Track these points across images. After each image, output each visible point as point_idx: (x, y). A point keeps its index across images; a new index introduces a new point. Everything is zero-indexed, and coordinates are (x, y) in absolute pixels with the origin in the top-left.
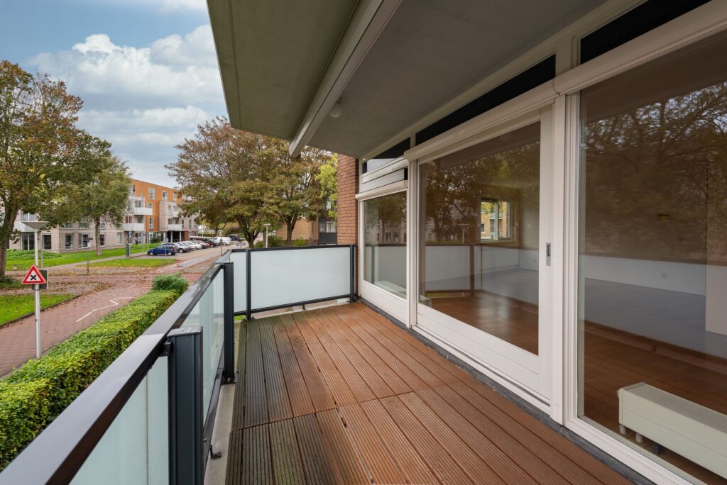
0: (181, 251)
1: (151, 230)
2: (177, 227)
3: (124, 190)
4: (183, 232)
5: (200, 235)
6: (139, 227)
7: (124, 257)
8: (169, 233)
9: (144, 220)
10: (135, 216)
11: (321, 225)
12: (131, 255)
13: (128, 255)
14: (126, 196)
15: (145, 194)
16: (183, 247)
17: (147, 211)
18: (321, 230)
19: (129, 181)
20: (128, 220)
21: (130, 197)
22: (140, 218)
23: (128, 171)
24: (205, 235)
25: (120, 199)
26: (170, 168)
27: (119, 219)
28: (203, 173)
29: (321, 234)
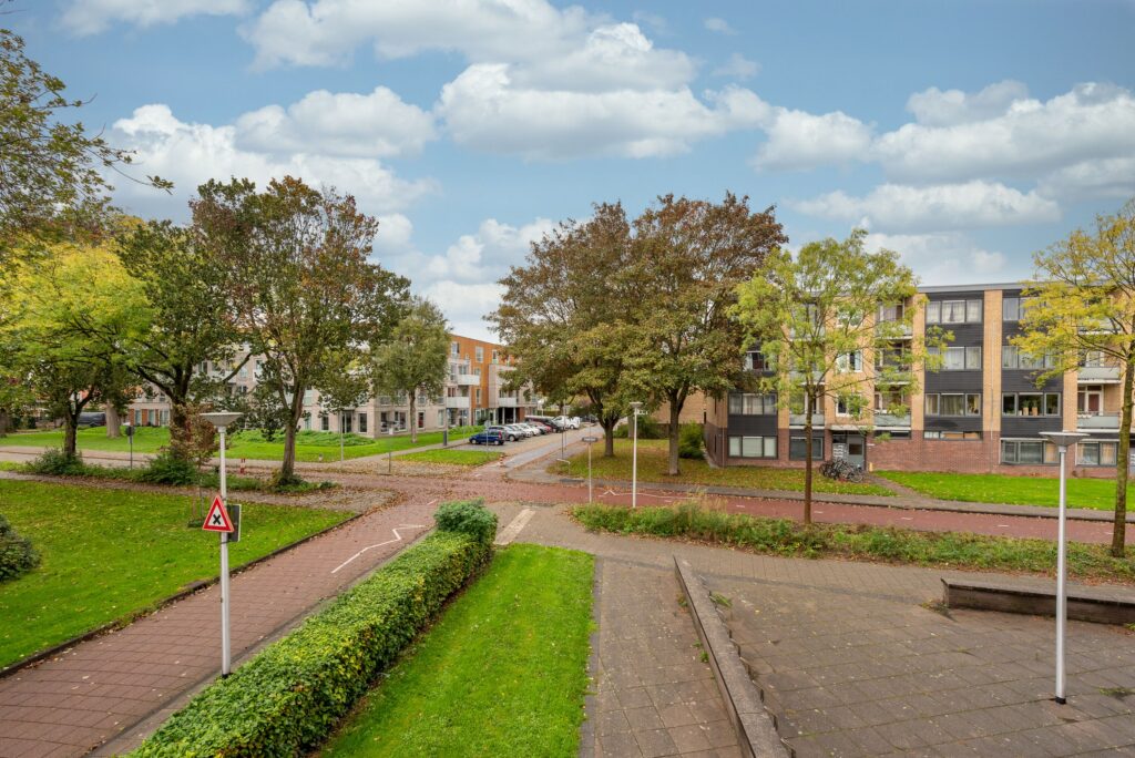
0: (512, 438)
1: (479, 406)
2: (510, 402)
3: (442, 351)
4: (518, 409)
5: (539, 413)
6: (462, 402)
7: (440, 446)
8: (500, 410)
9: (470, 391)
10: (460, 386)
11: (733, 401)
12: (450, 443)
13: (445, 444)
14: (444, 359)
15: (472, 356)
16: (514, 433)
17: (473, 380)
18: (734, 409)
19: (448, 337)
20: (451, 393)
21: (450, 361)
22: (465, 389)
23: (447, 326)
24: (545, 414)
25: (437, 365)
26: (489, 319)
27: (439, 391)
28: (537, 318)
29: (732, 417)
